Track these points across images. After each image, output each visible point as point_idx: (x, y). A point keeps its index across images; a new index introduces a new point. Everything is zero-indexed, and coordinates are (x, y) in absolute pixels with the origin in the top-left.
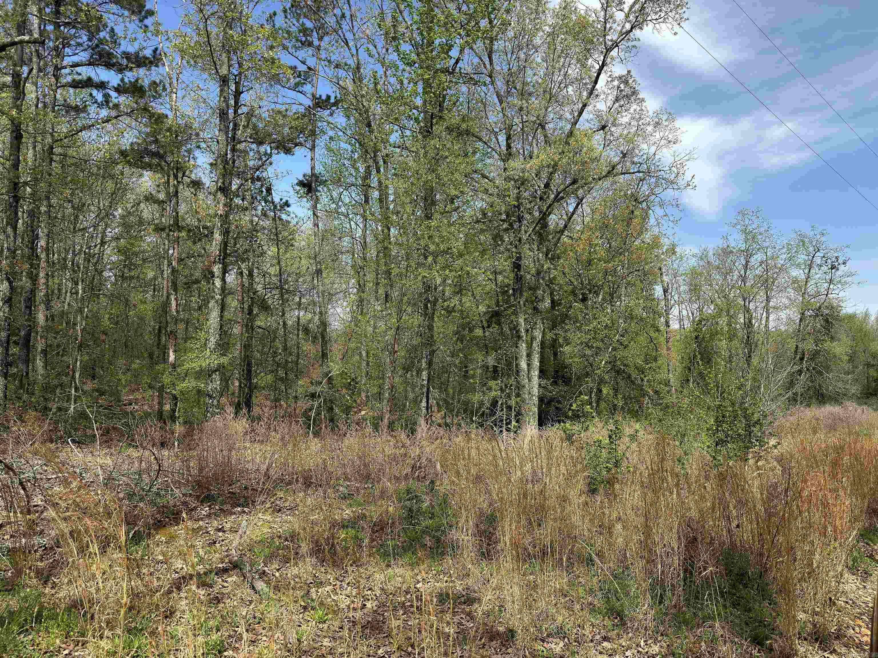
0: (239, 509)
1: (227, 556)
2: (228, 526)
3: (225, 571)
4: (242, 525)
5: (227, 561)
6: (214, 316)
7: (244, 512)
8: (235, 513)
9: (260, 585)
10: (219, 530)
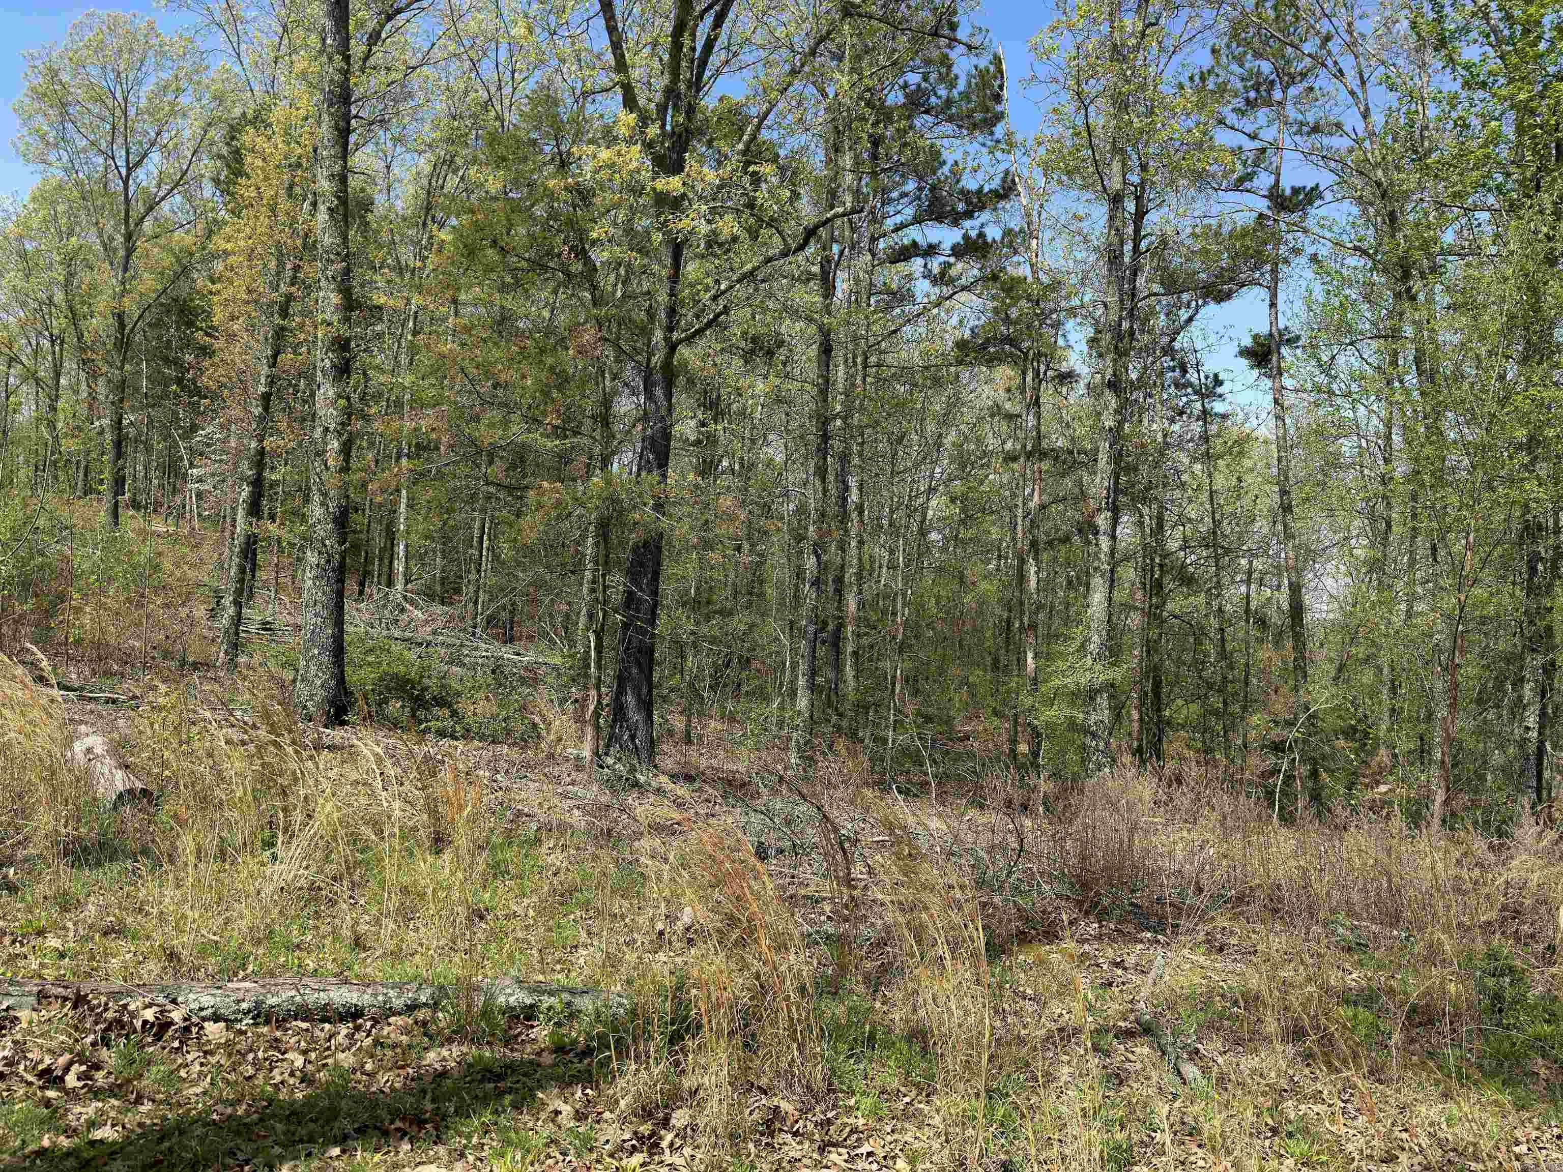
0: (1149, 935)
1: (1132, 1011)
2: (1131, 961)
3: (1129, 1034)
4: (1156, 964)
5: (1132, 1018)
6: (1098, 597)
7: (1158, 942)
8: (1141, 941)
9: (1190, 1070)
10: (1117, 965)
